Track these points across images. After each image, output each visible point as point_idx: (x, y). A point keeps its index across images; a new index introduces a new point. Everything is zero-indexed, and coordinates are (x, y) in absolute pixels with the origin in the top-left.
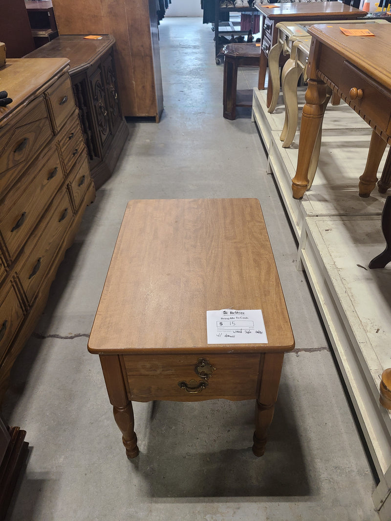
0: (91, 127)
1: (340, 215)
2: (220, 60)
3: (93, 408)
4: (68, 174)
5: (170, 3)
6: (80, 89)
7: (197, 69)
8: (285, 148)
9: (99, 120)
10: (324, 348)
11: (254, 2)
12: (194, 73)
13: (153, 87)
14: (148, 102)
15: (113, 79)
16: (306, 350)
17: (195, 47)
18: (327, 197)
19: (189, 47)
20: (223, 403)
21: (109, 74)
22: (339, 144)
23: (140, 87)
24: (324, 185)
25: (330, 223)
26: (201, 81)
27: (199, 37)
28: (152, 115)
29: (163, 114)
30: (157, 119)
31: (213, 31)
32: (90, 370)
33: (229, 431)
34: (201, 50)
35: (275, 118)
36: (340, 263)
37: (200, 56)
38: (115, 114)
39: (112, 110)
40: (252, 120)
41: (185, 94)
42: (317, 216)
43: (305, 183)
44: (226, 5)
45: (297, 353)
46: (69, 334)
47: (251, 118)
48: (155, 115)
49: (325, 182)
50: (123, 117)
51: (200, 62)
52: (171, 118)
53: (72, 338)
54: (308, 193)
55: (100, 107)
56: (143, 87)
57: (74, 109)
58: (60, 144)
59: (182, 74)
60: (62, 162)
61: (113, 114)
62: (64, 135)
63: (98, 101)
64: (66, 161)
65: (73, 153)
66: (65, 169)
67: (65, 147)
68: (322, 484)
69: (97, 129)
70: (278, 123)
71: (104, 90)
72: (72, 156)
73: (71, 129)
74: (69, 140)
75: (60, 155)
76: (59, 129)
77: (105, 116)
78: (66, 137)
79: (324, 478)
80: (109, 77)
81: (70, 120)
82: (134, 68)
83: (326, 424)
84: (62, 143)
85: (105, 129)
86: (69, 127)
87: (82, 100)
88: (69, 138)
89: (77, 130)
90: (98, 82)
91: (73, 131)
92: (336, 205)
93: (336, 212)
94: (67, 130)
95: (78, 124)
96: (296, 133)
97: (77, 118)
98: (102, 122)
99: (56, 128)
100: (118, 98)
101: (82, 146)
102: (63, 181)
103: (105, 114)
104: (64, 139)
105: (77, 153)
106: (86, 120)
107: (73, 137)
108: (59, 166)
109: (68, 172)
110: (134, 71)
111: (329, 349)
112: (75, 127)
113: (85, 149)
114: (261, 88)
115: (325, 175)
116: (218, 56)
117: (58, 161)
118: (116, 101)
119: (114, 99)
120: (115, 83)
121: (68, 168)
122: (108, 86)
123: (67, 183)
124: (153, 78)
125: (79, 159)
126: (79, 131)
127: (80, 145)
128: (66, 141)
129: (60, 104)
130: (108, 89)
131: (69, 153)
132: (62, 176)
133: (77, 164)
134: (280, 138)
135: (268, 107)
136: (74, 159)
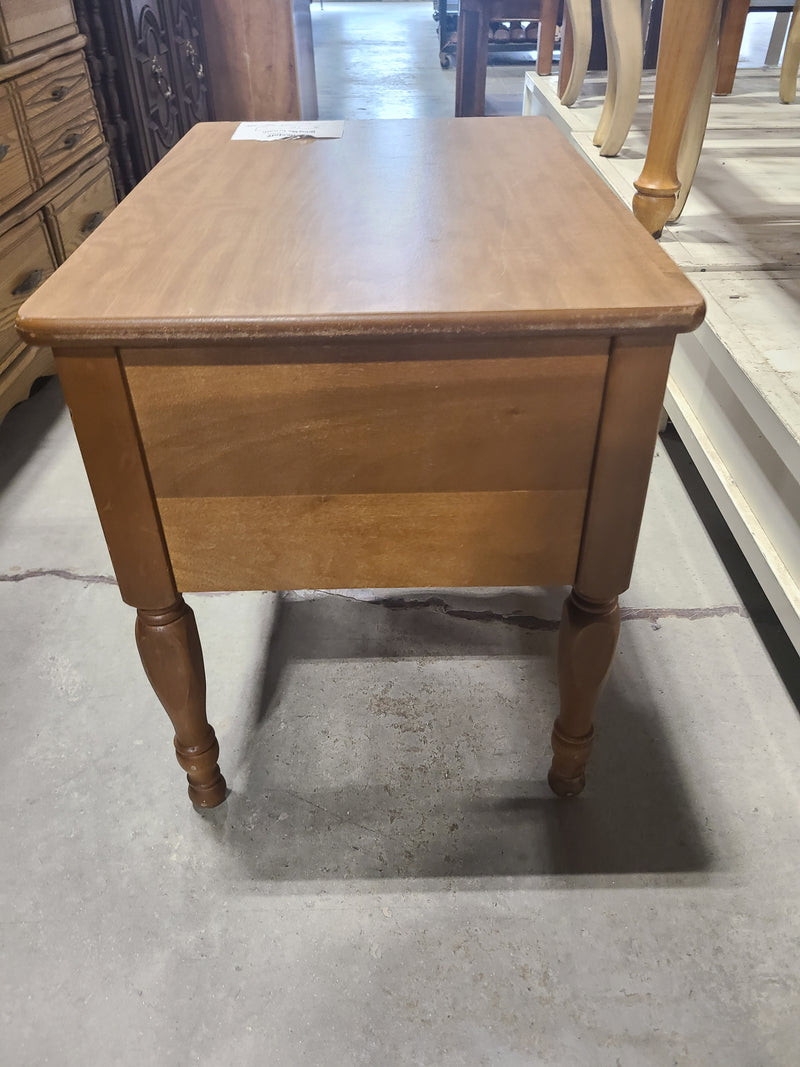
0: (127, 111)
1: (766, 268)
2: (449, 57)
3: (44, 760)
4: (47, 185)
7: (398, 76)
8: (607, 156)
9: (151, 103)
10: (731, 609)
12: (395, 81)
13: (292, 67)
15: (195, 33)
16: (680, 613)
17: (395, 43)
18: (724, 235)
19: (382, 43)
20: (439, 748)
21: (183, 14)
22: (741, 151)
23: (262, 68)
24: (714, 216)
25: (739, 283)
26: (405, 93)
27: (405, 29)
31: (436, 20)
32: (51, 658)
34: (409, 47)
35: (578, 115)
36: (780, 361)
37: (407, 57)
38: (197, 116)
39: (189, 101)
41: (369, 113)
42: (703, 270)
43: (669, 186)
45: (654, 619)
46: (13, 569)
49: (714, 210)
51: (405, 66)
53: (16, 578)
54: (673, 229)
55: (155, 75)
56: (269, 68)
57: (73, 30)
58: (22, 93)
59: (364, 82)
60: (28, 144)
61: (193, 113)
62: (35, 76)
63: (147, 53)
64: (41, 148)
65: (65, 137)
66: (37, 167)
67: (39, 110)
68: (760, 996)
69: (145, 123)
70: (585, 124)
71: (165, 40)
72: (62, 145)
73: (63, 75)
74: (55, 100)
75: (20, 121)
76: (18, 51)
77: (167, 99)
78: (41, 86)
79: (766, 975)
80: (181, 18)
81: (55, 51)
82: (247, 21)
83: (756, 810)
84: (27, 94)
85: (166, 134)
86: (54, 66)
87: (102, 35)
88: (54, 94)
89: (80, 89)
90: (147, 9)
91: (64, 84)
92: (751, 249)
93: (756, 262)
94: (46, 70)
95: (83, 75)
96: (631, 135)
97: (79, 56)
98: (158, 110)
99: (7, 43)
100: (206, 80)
101: (93, 136)
102: (27, 192)
103: (169, 93)
104: (36, 89)
105: (79, 144)
106: (112, 89)
107: (66, 98)
108: (15, 146)
109: (48, 178)
110: (248, 27)
111: (745, 613)
112: (74, 77)
113: (105, 151)
114: (544, 70)
115: (713, 199)
116: (445, 49)
117: (13, 134)
118: (203, 88)
119: (196, 75)
120: (200, 44)
121: (46, 168)
122: (179, 39)
123: (41, 205)
124: (291, 46)
125: (86, 163)
126: (87, 94)
127: (87, 132)
128: (44, 98)
130: (177, 45)
131: (53, 131)
132: (25, 178)
133: (76, 172)
134: (594, 141)
135: (561, 97)
136: (69, 156)
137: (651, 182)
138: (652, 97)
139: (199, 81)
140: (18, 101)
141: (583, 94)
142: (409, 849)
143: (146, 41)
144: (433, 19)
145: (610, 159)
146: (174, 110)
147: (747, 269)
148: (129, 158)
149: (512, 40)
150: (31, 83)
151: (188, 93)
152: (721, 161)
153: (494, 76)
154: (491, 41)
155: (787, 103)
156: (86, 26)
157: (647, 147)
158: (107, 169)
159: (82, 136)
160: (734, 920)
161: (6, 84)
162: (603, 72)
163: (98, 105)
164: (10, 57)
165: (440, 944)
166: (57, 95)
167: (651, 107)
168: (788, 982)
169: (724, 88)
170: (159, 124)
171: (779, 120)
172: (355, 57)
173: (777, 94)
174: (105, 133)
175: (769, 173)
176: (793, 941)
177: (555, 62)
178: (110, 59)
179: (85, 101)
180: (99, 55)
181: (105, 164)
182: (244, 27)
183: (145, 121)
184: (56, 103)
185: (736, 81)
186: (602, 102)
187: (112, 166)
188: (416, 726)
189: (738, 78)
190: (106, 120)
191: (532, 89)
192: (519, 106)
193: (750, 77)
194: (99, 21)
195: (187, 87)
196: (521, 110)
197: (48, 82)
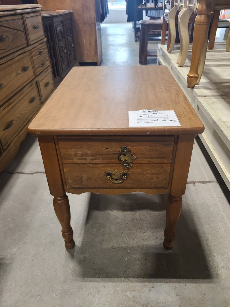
0: (55, 56)
1: (221, 96)
2: (137, 39)
3: (43, 216)
4: (37, 76)
5: (108, 13)
6: (49, 30)
8: (180, 67)
9: (61, 54)
10: (214, 181)
11: (158, 5)
12: (122, 45)
13: (96, 43)
14: (93, 53)
15: (72, 35)
16: (200, 182)
17: (122, 35)
18: (211, 87)
19: (118, 35)
20: (140, 214)
21: (69, 30)
22: (215, 65)
23: (88, 44)
24: (208, 82)
25: (214, 100)
26: (125, 49)
27: (124, 31)
28: (95, 61)
29: (102, 63)
30: (98, 64)
32: (43, 193)
33: (144, 232)
34: (126, 36)
35: (172, 55)
36: (224, 119)
37: (125, 38)
38: (72, 56)
39: (70, 53)
40: (158, 64)
41: (115, 54)
42: (205, 96)
43: (196, 75)
44: (141, 7)
45: (194, 184)
46: (31, 171)
47: (156, 64)
48: (97, 61)
49: (208, 81)
50: (77, 62)
51: (125, 41)
53: (32, 174)
54: (197, 86)
55: (62, 47)
56: (90, 43)
57: (43, 37)
58: (32, 54)
59: (114, 46)
60: (33, 65)
62: (35, 49)
63: (60, 42)
64: (36, 66)
65: (41, 64)
66: (35, 71)
67: (36, 57)
68: (220, 271)
69: (60, 59)
70: (174, 58)
71: (64, 37)
72: (41, 66)
73: (41, 48)
74: (39, 54)
76: (32, 43)
77: (65, 53)
78: (36, 51)
79: (221, 266)
80: (68, 32)
81: (40, 42)
82: (85, 31)
83: (219, 229)
84: (33, 54)
85: (64, 61)
86: (39, 46)
87: (50, 37)
88: (39, 53)
89: (45, 51)
90: (61, 30)
91: (41, 50)
92: (217, 91)
93: (219, 94)
94: (37, 47)
95: (46, 48)
96: (186, 61)
97: (45, 43)
98: (62, 56)
99: (29, 41)
100: (74, 47)
101: (48, 63)
102: (33, 78)
103: (65, 51)
104: (35, 52)
105: (45, 65)
106: (52, 51)
107: (42, 54)
108: (31, 66)
109: (37, 74)
110: (85, 33)
111: (217, 182)
112: (44, 49)
113: (51, 66)
114: (163, 43)
115: (208, 78)
116: (136, 36)
117: (30, 64)
118: (73, 49)
119: (72, 46)
120: (73, 38)
121: (37, 72)
122: (68, 37)
123: (36, 81)
124: (96, 38)
125: (46, 70)
126: (47, 53)
127: (47, 62)
128: (37, 54)
129: (33, 28)
130: (67, 39)
131: (39, 63)
132: (33, 74)
133: (44, 72)
134: (177, 63)
135: (168, 51)
136: (42, 68)
137: (191, 74)
138: (191, 50)
139: (72, 47)
141: (174, 50)
142: (133, 237)
143: (60, 38)
144: (132, 28)
145: (181, 68)
146: (66, 55)
147: (217, 96)
149: (154, 34)
150: (34, 51)
151: (70, 51)
152: (210, 68)
153: (149, 44)
154: (149, 34)
155: (228, 52)
156: (46, 35)
157: (190, 64)
158: (51, 71)
159: (45, 63)
161: (29, 51)
162: (179, 44)
163: (49, 55)
164: (30, 45)
165: (142, 259)
166: (40, 53)
167: (191, 54)
168: (227, 268)
169: (211, 48)
170: (63, 59)
171: (226, 56)
172: (111, 39)
173: (225, 49)
174: (51, 62)
175: (223, 71)
176: (228, 258)
177: (166, 40)
178: (52, 43)
180: (49, 42)
181: (50, 70)
182: (84, 33)
184: (40, 55)
185: (214, 46)
186: (179, 52)
190: (51, 59)
191: (160, 48)
192: (156, 52)
193: (218, 45)
194: (49, 34)
195: (69, 49)
196: (157, 53)
197: (38, 50)
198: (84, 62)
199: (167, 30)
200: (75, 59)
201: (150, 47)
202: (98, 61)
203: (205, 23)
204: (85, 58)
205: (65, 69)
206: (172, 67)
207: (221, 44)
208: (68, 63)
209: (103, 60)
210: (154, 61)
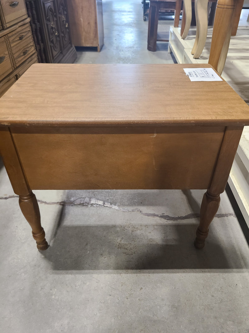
0: (43, 41)
2: (146, 17)
3: (13, 262)
4: (17, 68)
6: (34, 6)
7: (130, 23)
8: (195, 58)
9: (51, 37)
10: (231, 215)
12: (129, 25)
13: (96, 23)
14: (92, 35)
15: (65, 13)
17: (129, 12)
19: (125, 11)
21: (61, 7)
22: (238, 57)
23: (86, 23)
24: (229, 82)
26: (132, 29)
27: (132, 6)
28: (95, 45)
29: (103, 47)
30: (99, 49)
31: (142, 3)
32: (17, 227)
34: (133, 13)
35: (187, 43)
37: (132, 16)
38: (66, 39)
39: (63, 35)
40: (169, 51)
41: (120, 36)
46: (5, 195)
47: (167, 51)
48: (97, 45)
49: (230, 80)
50: (73, 46)
51: (132, 20)
52: (109, 50)
53: (6, 198)
55: (52, 28)
56: (89, 23)
57: (26, 16)
58: (9, 39)
59: (119, 25)
60: (11, 55)
61: (64, 39)
62: (13, 33)
63: (50, 21)
64: (15, 56)
65: (23, 52)
66: (14, 62)
67: (15, 44)
69: (49, 44)
70: (189, 45)
71: (56, 16)
72: (22, 54)
73: (22, 32)
74: (20, 40)
75: (9, 48)
76: (8, 25)
77: (56, 36)
78: (16, 36)
80: (61, 8)
81: (20, 24)
82: (82, 8)
83: (237, 285)
84: (11, 39)
85: (56, 47)
86: (20, 29)
87: (36, 16)
88: (20, 38)
89: (28, 35)
90: (50, 7)
91: (23, 34)
92: (241, 95)
94: (17, 30)
95: (29, 31)
96: (204, 51)
97: (28, 25)
98: (53, 40)
99: (5, 23)
100: (68, 28)
102: (11, 70)
103: (56, 34)
104: (14, 37)
105: (28, 53)
106: (39, 34)
107: (24, 39)
108: (7, 56)
109: (17, 65)
110: (82, 10)
111: (235, 216)
112: (26, 32)
113: (36, 54)
114: (176, 26)
115: (229, 76)
116: (145, 15)
117: (7, 53)
118: (67, 30)
119: (65, 26)
120: (67, 16)
121: (17, 62)
122: (60, 15)
123: (16, 74)
124: (96, 17)
125: (30, 59)
126: (31, 37)
127: (31, 49)
128: (16, 39)
129: (10, 5)
130: (59, 17)
131: (19, 50)
132: (10, 66)
133: (27, 62)
134: (191, 53)
135: (181, 36)
136: (24, 58)
138: (211, 36)
139: (66, 28)
140: (8, 41)
141: (189, 35)
142: (127, 296)
143: (49, 18)
144: (141, 3)
145: (197, 60)
146: (58, 39)
148: (44, 55)
149: (166, 12)
150: (12, 36)
151: (63, 32)
152: (232, 61)
153: (160, 24)
154: (160, 12)
156: (30, 14)
157: (209, 55)
159: (28, 51)
160: (228, 323)
161: (5, 37)
162: (195, 27)
163: (34, 40)
164: (6, 28)
165: (136, 329)
166: (21, 38)
167: (210, 40)
169: (234, 34)
170: (53, 43)
172: (116, 16)
174: (36, 49)
175: (247, 66)
177: (180, 20)
178: (38, 24)
179: (30, 39)
180: (34, 23)
181: (36, 59)
182: (81, 10)
183: (49, 43)
184: (20, 41)
186: (194, 38)
187: (38, 59)
188: (130, 253)
189: (238, 30)
190: (36, 43)
191: (172, 32)
192: (168, 36)
193: (242, 29)
194: (34, 12)
195: (62, 30)
196: (169, 38)
197: (18, 34)
198: (82, 46)
199: (182, 10)
200: (71, 43)
201: (161, 28)
202: (99, 45)
203: (230, 7)
204: (83, 41)
205: (56, 57)
206: (185, 58)
207: (245, 28)
208: (61, 49)
209: (105, 44)
210: (165, 47)
